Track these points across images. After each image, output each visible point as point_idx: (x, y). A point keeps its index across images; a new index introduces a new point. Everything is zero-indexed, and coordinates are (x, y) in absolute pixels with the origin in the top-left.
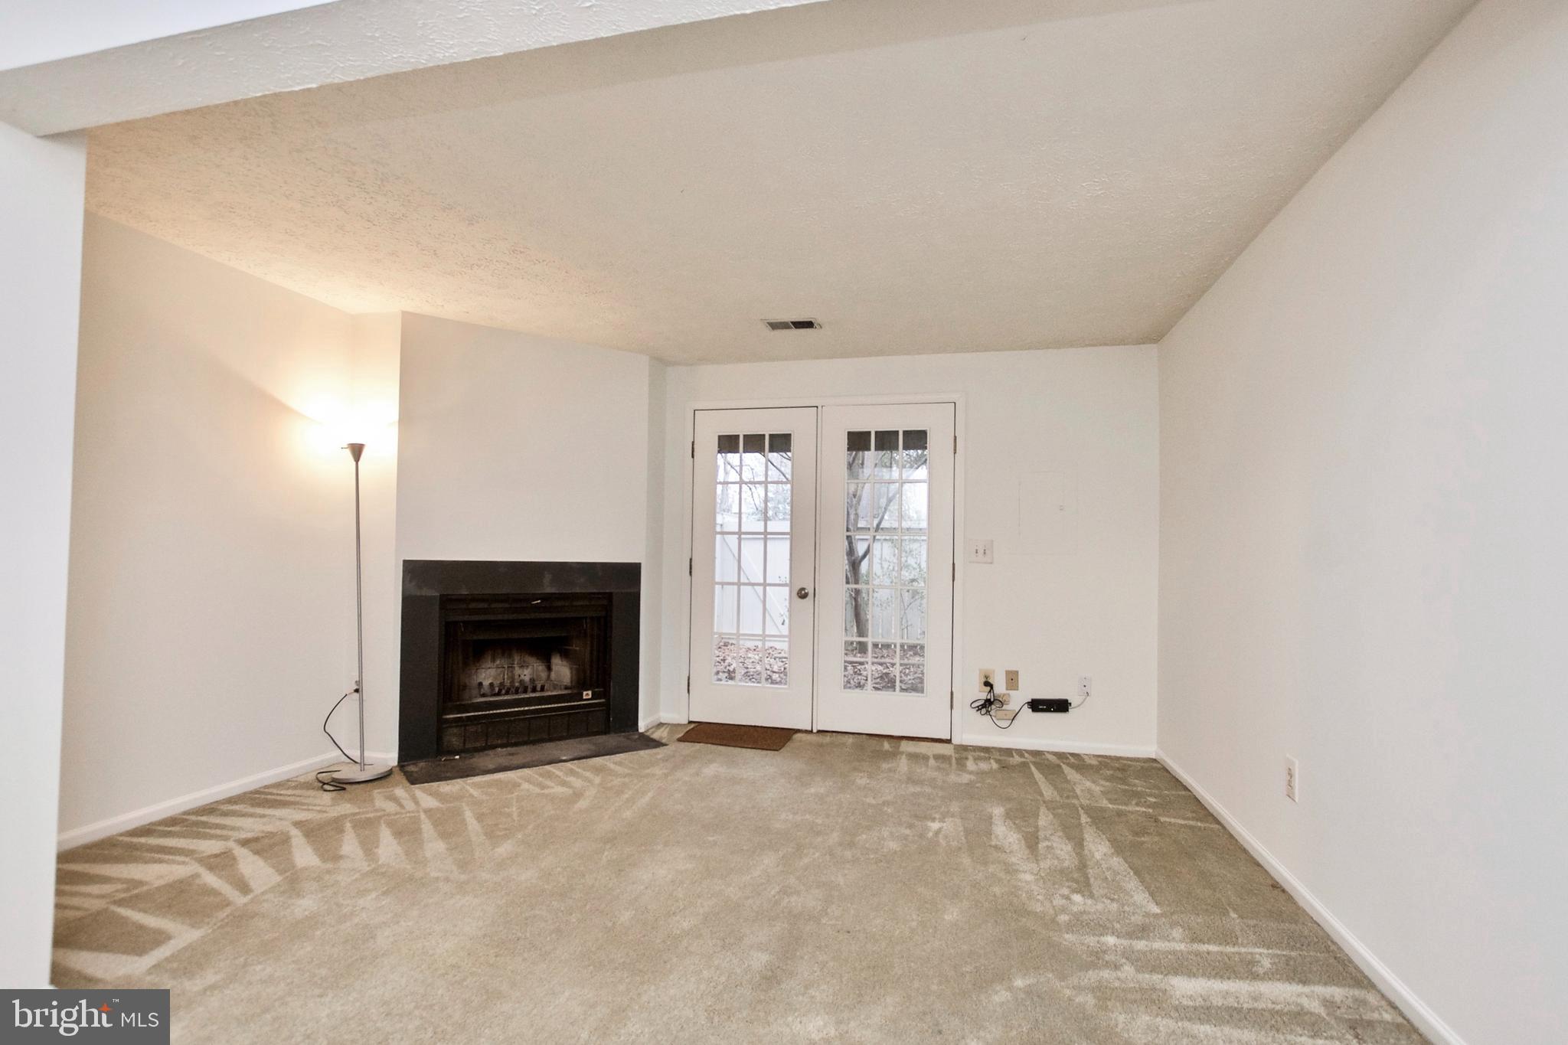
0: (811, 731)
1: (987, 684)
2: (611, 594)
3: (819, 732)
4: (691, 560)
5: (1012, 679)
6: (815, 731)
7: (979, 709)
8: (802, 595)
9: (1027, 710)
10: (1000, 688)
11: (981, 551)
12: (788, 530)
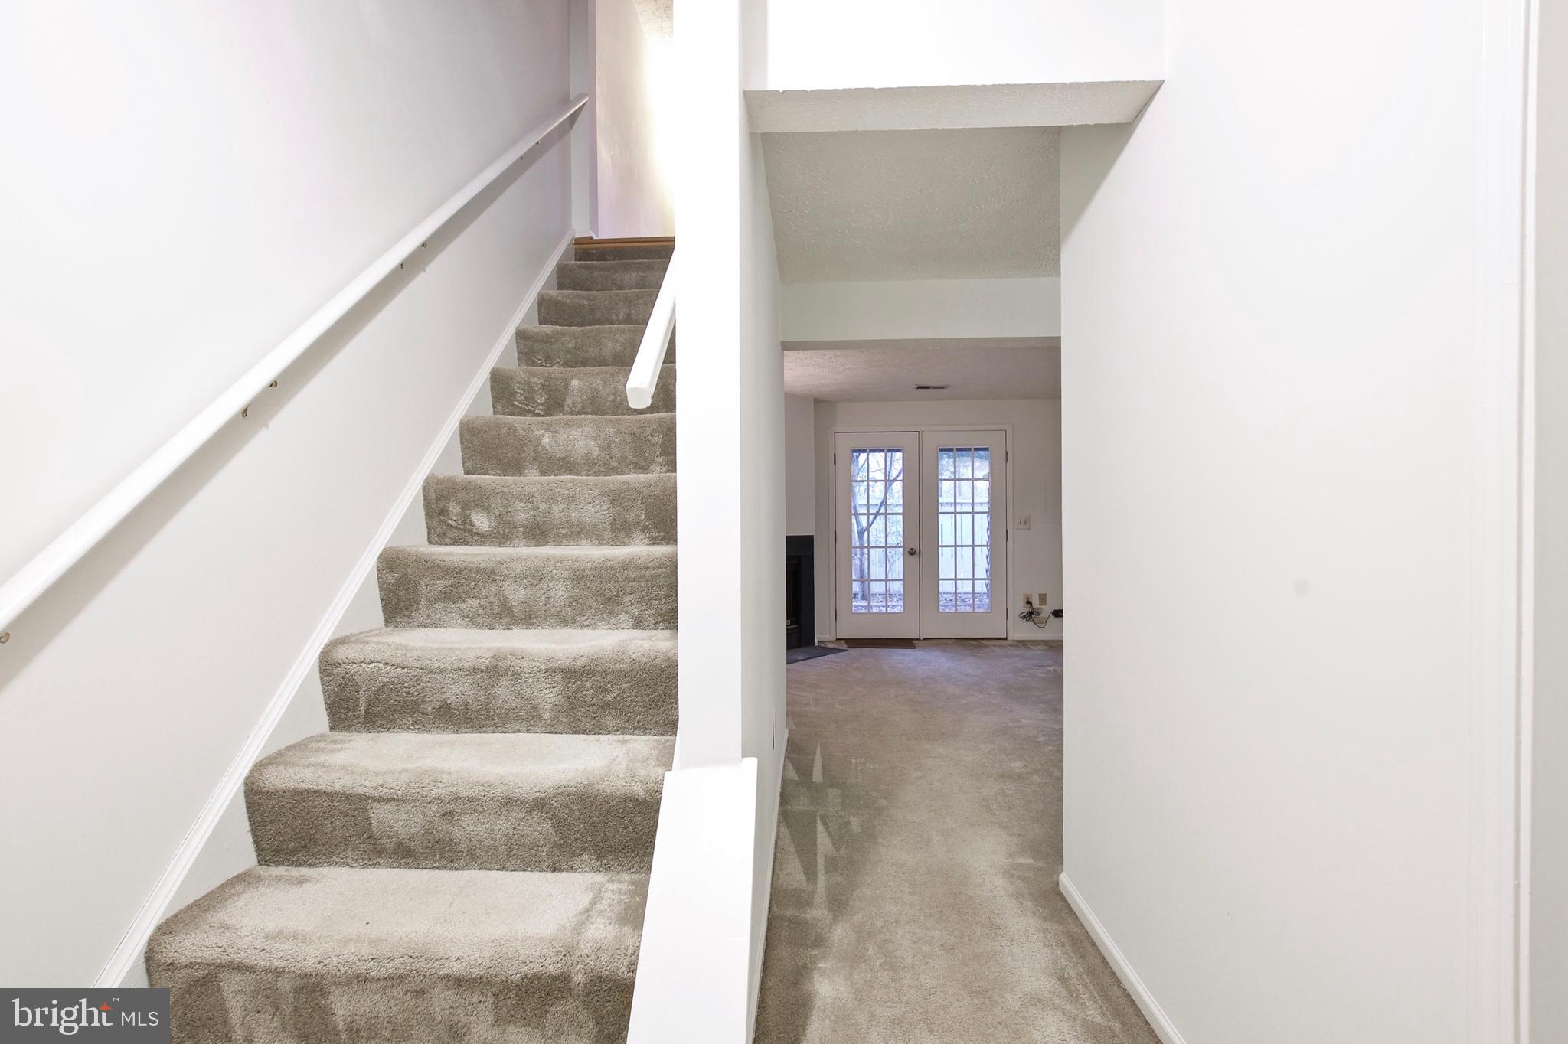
0: (920, 639)
1: (1029, 603)
2: (799, 556)
3: (925, 639)
4: (835, 533)
5: (1043, 598)
6: (922, 638)
7: (1024, 617)
8: (912, 552)
9: (1052, 617)
10: (1036, 604)
11: (1023, 521)
12: (901, 511)
